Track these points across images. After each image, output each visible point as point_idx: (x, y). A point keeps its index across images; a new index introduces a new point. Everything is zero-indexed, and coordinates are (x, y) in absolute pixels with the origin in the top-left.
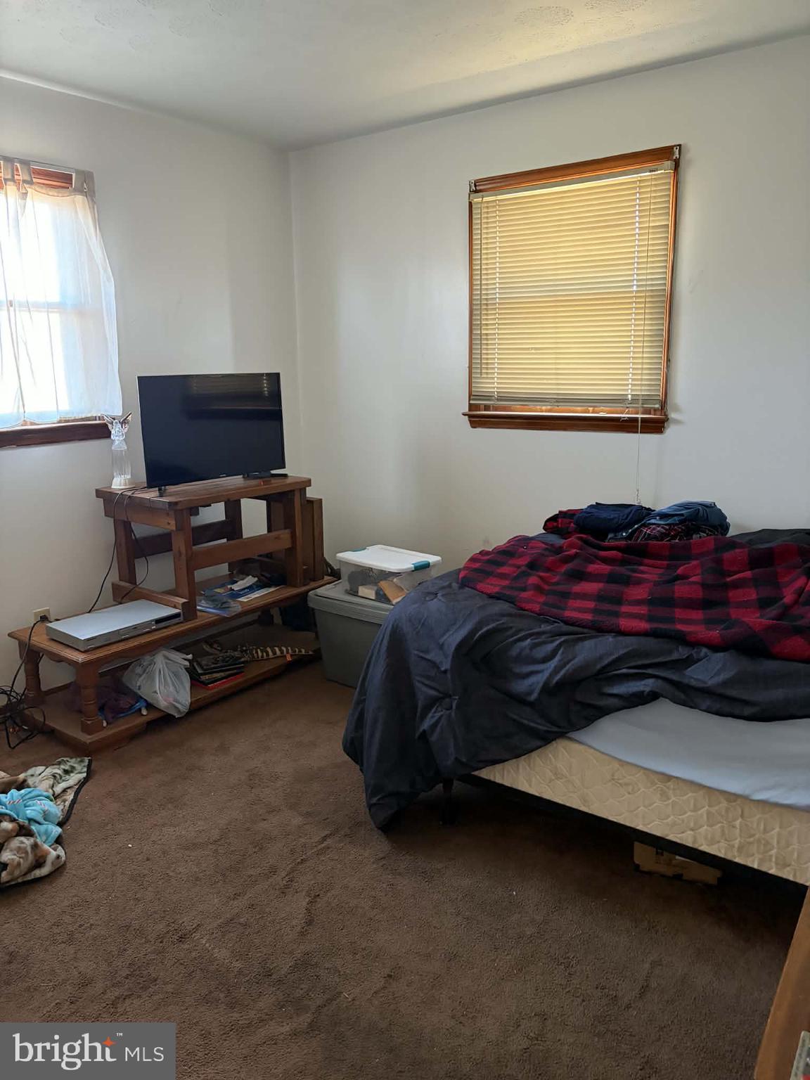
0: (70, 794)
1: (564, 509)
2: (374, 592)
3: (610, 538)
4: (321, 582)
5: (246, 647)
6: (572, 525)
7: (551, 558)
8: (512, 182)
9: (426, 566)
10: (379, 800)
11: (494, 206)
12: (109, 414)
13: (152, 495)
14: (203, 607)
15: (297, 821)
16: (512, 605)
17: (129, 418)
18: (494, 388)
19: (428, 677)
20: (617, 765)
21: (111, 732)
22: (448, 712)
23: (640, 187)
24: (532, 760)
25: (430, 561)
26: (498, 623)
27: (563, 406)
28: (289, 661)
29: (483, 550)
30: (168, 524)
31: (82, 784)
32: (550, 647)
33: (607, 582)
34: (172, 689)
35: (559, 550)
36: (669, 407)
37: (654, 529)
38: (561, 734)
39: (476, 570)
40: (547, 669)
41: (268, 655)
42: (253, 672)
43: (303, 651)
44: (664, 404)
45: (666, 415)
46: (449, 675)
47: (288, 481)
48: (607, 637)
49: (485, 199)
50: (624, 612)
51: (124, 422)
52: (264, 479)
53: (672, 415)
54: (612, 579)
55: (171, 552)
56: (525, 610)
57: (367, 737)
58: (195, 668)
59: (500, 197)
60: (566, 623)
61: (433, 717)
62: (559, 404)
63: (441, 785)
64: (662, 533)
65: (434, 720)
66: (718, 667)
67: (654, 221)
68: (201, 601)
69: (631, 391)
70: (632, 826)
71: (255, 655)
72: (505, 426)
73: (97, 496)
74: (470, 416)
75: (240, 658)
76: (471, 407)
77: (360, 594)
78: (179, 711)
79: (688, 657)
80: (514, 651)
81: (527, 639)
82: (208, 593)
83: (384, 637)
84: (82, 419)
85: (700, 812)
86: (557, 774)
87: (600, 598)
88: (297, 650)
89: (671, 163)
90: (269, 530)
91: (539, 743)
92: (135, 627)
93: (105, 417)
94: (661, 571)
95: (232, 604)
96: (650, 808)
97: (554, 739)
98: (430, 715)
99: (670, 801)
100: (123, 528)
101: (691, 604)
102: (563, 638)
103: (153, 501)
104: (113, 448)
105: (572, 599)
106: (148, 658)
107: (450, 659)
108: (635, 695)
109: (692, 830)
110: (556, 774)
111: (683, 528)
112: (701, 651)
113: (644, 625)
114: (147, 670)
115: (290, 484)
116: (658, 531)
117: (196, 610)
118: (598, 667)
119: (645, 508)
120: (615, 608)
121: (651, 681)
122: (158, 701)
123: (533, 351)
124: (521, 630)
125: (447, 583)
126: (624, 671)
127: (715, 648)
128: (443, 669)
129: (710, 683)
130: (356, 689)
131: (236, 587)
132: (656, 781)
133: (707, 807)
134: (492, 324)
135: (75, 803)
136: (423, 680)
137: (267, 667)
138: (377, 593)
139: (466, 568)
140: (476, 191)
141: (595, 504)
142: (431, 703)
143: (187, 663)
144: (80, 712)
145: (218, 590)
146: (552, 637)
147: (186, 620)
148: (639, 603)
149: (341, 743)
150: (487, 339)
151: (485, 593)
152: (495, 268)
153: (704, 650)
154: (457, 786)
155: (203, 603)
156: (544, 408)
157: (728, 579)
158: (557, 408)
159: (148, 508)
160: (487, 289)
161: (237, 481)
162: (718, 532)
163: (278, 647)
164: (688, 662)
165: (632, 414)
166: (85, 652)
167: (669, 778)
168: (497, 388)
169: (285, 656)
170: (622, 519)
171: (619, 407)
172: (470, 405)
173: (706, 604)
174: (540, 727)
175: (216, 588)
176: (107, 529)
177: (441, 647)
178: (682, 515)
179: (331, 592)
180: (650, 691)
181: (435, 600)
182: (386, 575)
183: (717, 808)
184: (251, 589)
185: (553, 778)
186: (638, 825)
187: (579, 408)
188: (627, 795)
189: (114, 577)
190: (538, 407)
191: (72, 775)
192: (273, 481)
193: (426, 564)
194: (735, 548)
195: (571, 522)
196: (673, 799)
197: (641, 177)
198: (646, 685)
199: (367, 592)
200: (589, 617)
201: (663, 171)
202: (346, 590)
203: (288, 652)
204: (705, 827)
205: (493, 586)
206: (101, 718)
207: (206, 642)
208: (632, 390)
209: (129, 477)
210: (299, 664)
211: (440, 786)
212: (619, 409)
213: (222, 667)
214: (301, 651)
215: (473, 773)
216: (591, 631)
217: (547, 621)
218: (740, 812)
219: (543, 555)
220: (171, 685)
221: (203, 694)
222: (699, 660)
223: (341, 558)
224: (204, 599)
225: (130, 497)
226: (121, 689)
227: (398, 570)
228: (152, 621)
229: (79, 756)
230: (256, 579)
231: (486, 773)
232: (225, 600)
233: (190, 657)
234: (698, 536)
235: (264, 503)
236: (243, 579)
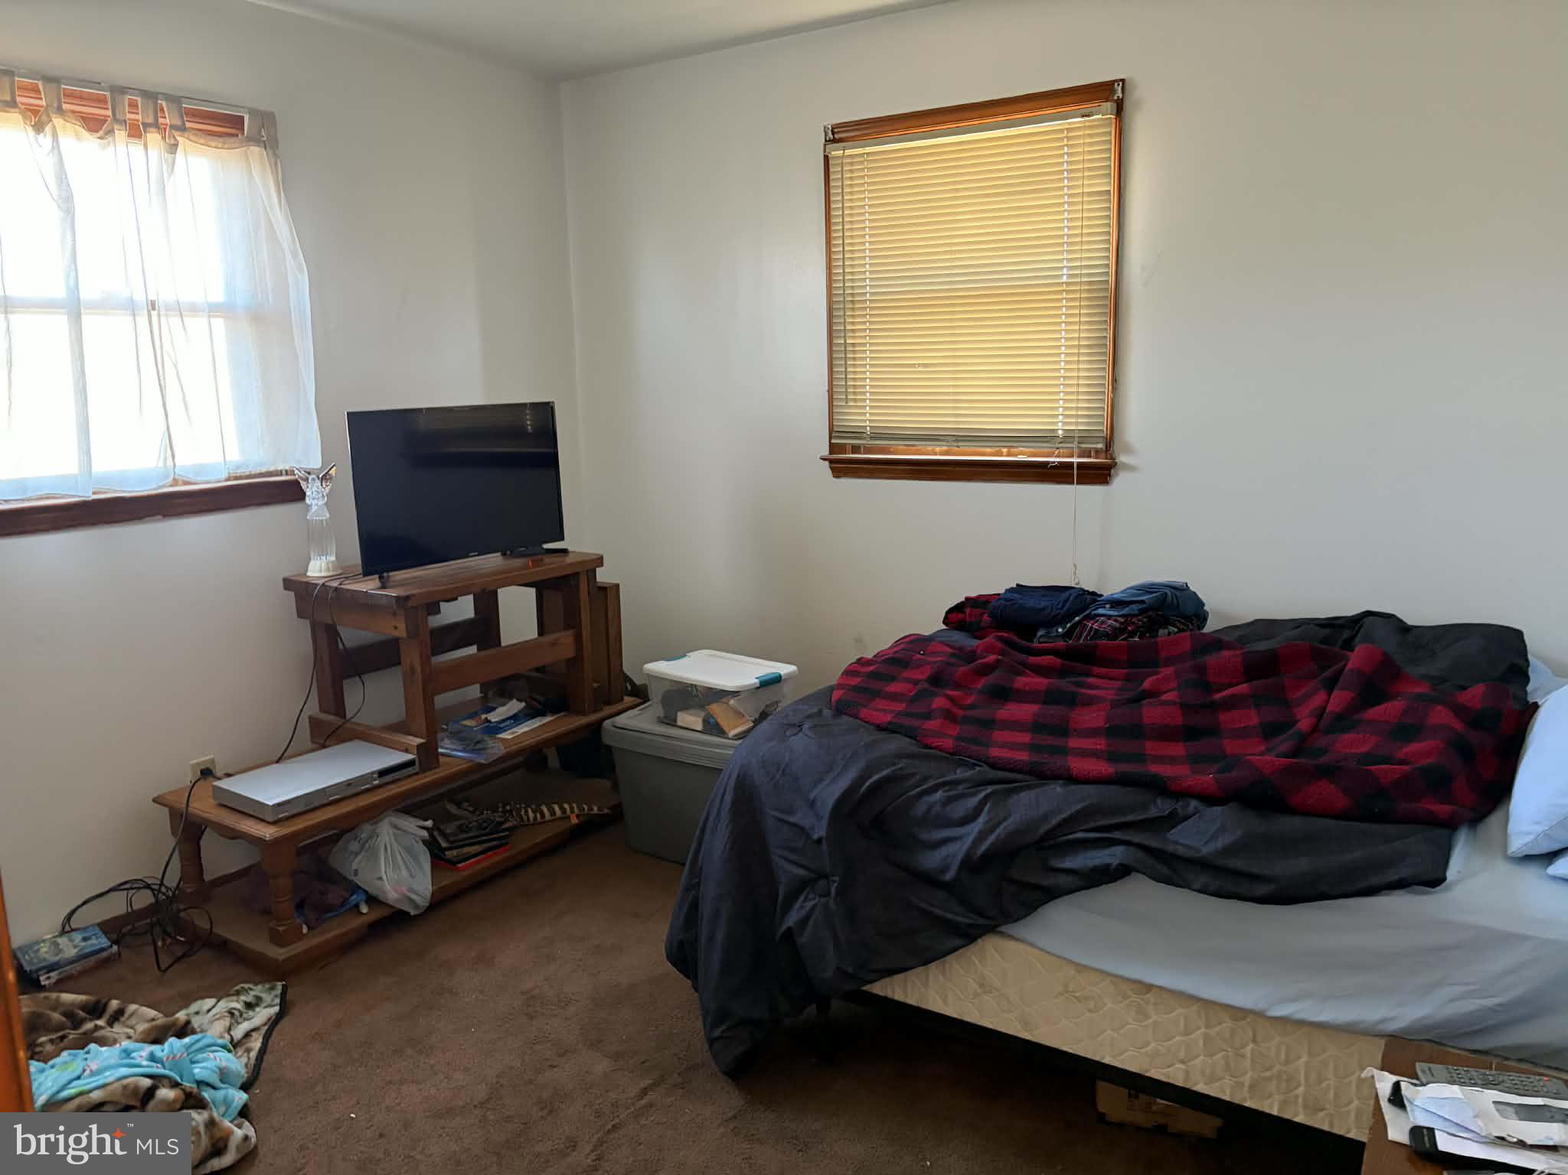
0: (256, 1040)
1: (973, 594)
2: (700, 720)
3: (1041, 637)
4: (619, 707)
5: (510, 805)
6: (985, 616)
7: (962, 669)
8: (887, 128)
9: (777, 680)
10: (723, 1032)
11: (862, 163)
12: (303, 466)
13: (369, 586)
14: (447, 749)
15: (602, 1066)
16: (914, 742)
17: (333, 472)
18: (865, 421)
19: (793, 850)
20: (1071, 972)
21: (315, 941)
22: (823, 900)
23: (1069, 138)
24: (947, 966)
25: (782, 673)
26: (894, 768)
27: (965, 446)
28: (576, 824)
29: (862, 658)
30: (396, 628)
31: (274, 1022)
32: (973, 802)
33: (1045, 703)
34: (404, 873)
35: (970, 656)
36: (1117, 447)
37: (1103, 622)
38: (991, 929)
39: (856, 689)
40: (969, 834)
41: (543, 815)
42: (524, 843)
43: (595, 809)
44: (1109, 443)
45: (1113, 458)
46: (825, 847)
47: (569, 559)
48: (1053, 786)
49: (848, 152)
50: (1073, 749)
51: (325, 478)
52: (535, 558)
53: (1122, 459)
54: (1050, 698)
55: (399, 667)
56: (931, 748)
57: (703, 939)
58: (437, 842)
59: (868, 150)
60: (993, 766)
61: (802, 907)
62: (960, 444)
63: (814, 1006)
64: (1115, 629)
65: (803, 913)
66: (1214, 828)
67: (1089, 185)
68: (443, 740)
69: (1063, 426)
70: (1097, 1058)
71: (525, 818)
72: (884, 475)
73: (286, 588)
74: (831, 461)
75: (502, 823)
76: (833, 448)
77: (679, 723)
78: (416, 906)
79: (1170, 813)
80: (920, 808)
81: (936, 791)
82: (453, 727)
83: (725, 790)
84: (261, 475)
85: (1193, 1036)
86: (984, 985)
87: (1037, 726)
88: (586, 807)
89: (1111, 106)
90: (541, 632)
91: (958, 942)
92: (349, 784)
93: (296, 472)
94: (1117, 684)
95: (490, 743)
96: (1121, 1031)
97: (980, 936)
98: (797, 905)
99: (1150, 1021)
100: (325, 635)
101: (1167, 734)
102: (990, 789)
103: (372, 595)
104: (308, 517)
105: (998, 730)
106: (367, 828)
107: (825, 823)
108: (1094, 870)
109: (1182, 1062)
110: (982, 985)
111: (1145, 620)
112: (1189, 804)
113: (1104, 768)
114: (367, 845)
115: (571, 565)
116: (1109, 626)
117: (438, 754)
118: (1043, 830)
119: (1088, 591)
120: (1057, 741)
121: (1119, 850)
122: (384, 892)
123: (920, 369)
124: (925, 779)
125: (815, 710)
126: (1080, 835)
127: (1209, 799)
128: (815, 837)
129: (1205, 850)
130: (684, 864)
131: (494, 717)
132: (1130, 993)
133: (1203, 1030)
134: (861, 330)
135: (264, 1053)
136: (786, 854)
137: (542, 836)
138: (706, 722)
139: (839, 686)
140: (834, 141)
141: (1015, 586)
142: (800, 888)
143: (425, 834)
144: (267, 912)
145: (468, 723)
146: (973, 787)
147: (424, 769)
148: (1093, 733)
149: (664, 949)
150: (854, 352)
151: (872, 724)
152: (864, 251)
153: (1194, 803)
154: (836, 1005)
155: (447, 742)
156: (938, 449)
157: (1218, 696)
158: (956, 448)
159: (363, 605)
160: (852, 280)
161: (493, 561)
162: (1193, 624)
163: (557, 803)
164: (1172, 820)
165: (1063, 457)
166: (274, 823)
167: (1149, 988)
168: (870, 421)
169: (569, 817)
170: (1057, 609)
171: (1045, 447)
172: (831, 445)
173: (1189, 733)
174: (960, 919)
175: (464, 719)
176: (300, 637)
177: (812, 804)
178: (1142, 602)
179: (637, 720)
180: (1121, 865)
181: (800, 734)
182: (719, 695)
183: (1217, 1029)
184: (516, 719)
185: (979, 991)
186: (1103, 1058)
187: (988, 450)
188: (1088, 1015)
189: (313, 708)
190: (930, 448)
191: (257, 1009)
192: (548, 559)
193: (777, 677)
194: (1221, 649)
195: (984, 613)
196: (1154, 1017)
197: (1069, 123)
198: (1112, 856)
199: (691, 720)
200: (1023, 756)
201: (1100, 116)
202: (659, 718)
203: (572, 812)
204: (1202, 1057)
205: (883, 711)
206: (298, 921)
207: (451, 801)
208: (1065, 423)
209: (333, 558)
210: (589, 828)
211: (812, 1010)
212: (1046, 450)
213: (477, 837)
214: (592, 810)
215: (864, 988)
216: (1027, 777)
217: (966, 765)
218: (1251, 1034)
219: (949, 664)
220: (403, 867)
221: (449, 879)
222: (1187, 818)
223: (648, 670)
224: (448, 737)
225: (336, 588)
226: (328, 876)
227: (736, 687)
228: (373, 773)
229: (268, 981)
230: (523, 704)
231: (880, 988)
232: (479, 737)
233: (429, 823)
234: (1166, 631)
235: (532, 591)
236: (503, 705)
